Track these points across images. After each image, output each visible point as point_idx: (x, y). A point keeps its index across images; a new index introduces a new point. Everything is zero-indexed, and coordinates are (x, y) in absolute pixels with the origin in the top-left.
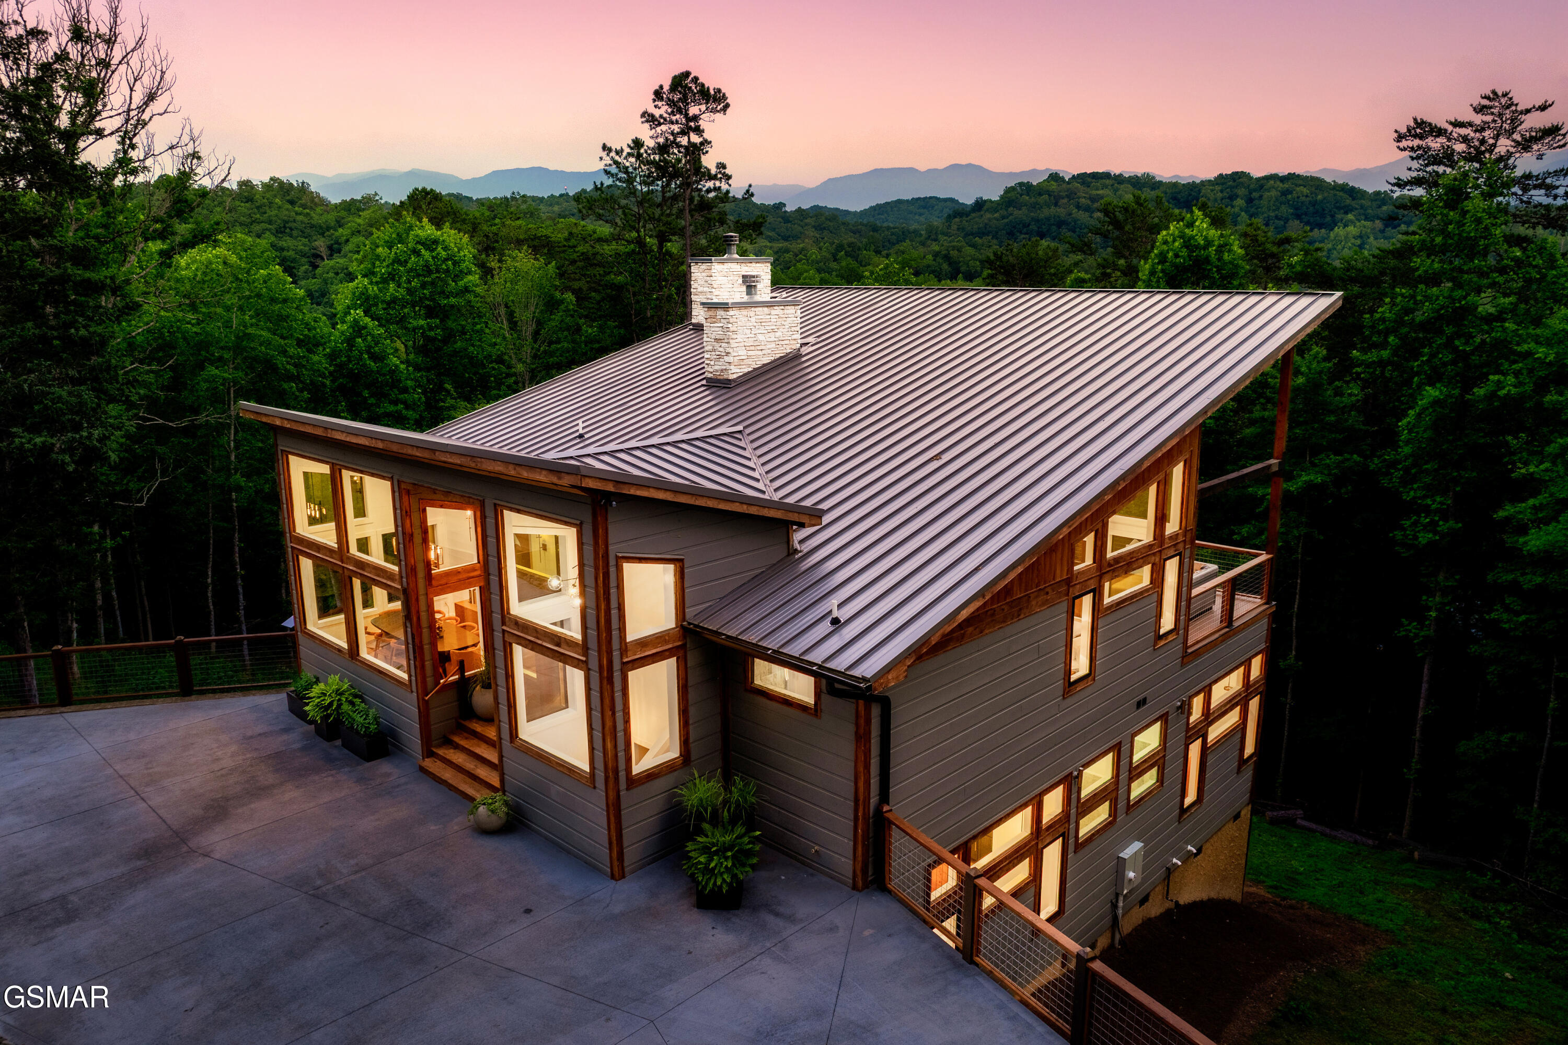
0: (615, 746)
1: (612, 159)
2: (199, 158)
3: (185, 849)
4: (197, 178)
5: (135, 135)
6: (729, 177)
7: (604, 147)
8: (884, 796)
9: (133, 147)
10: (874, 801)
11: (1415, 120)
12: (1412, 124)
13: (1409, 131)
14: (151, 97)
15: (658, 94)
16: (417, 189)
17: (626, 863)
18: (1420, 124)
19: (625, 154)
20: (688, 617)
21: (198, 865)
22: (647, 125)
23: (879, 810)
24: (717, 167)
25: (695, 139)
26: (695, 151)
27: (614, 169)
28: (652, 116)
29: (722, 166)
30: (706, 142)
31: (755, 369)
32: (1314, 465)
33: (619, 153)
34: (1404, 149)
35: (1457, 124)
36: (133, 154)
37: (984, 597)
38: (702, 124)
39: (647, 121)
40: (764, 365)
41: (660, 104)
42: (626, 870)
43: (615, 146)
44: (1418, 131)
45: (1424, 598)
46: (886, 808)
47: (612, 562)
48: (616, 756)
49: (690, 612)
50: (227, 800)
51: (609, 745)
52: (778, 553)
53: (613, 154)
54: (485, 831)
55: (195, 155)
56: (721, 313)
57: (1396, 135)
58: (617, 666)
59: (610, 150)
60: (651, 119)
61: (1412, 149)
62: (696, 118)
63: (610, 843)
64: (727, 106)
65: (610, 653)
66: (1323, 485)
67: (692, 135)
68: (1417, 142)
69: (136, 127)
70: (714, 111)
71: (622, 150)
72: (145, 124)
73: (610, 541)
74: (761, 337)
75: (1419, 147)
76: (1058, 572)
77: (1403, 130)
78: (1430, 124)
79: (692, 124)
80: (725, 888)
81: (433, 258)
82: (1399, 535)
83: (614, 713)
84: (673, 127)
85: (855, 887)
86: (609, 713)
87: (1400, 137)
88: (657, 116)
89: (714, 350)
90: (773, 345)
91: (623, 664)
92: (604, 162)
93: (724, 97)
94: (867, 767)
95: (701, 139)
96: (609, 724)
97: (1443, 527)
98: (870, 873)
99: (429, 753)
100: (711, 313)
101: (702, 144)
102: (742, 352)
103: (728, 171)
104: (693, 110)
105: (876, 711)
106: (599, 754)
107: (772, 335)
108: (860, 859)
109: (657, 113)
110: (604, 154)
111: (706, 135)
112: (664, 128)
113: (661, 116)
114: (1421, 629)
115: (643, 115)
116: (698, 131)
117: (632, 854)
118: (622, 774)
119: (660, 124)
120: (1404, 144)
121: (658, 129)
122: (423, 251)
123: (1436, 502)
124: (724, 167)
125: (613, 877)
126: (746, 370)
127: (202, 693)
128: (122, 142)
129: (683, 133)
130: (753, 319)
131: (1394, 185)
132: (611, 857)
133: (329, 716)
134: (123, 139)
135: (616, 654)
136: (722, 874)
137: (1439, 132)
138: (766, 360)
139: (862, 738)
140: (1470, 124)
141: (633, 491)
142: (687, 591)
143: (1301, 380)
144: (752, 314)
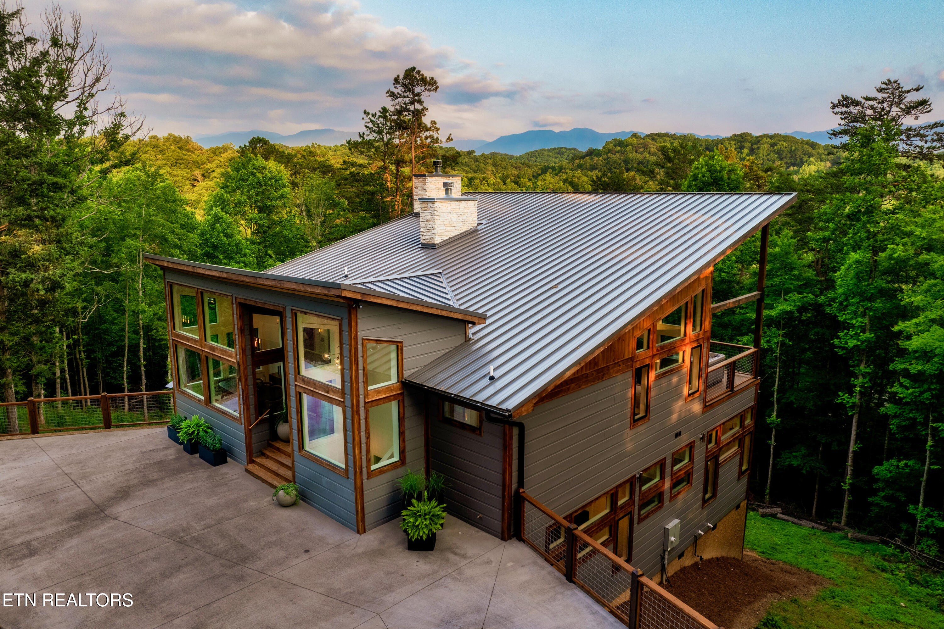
0: (361, 452)
1: (370, 118)
2: (125, 116)
3: (103, 515)
4: (123, 128)
5: (87, 102)
6: (437, 129)
7: (365, 112)
8: (521, 483)
9: (86, 109)
10: (514, 486)
11: (843, 96)
12: (841, 99)
13: (839, 102)
14: (97, 80)
15: (396, 80)
16: (254, 138)
17: (366, 524)
18: (846, 98)
19: (377, 116)
20: (405, 376)
21: (110, 525)
22: (390, 98)
23: (517, 491)
24: (431, 123)
25: (418, 107)
26: (418, 114)
27: (370, 125)
28: (393, 93)
29: (434, 123)
30: (425, 109)
31: (450, 238)
32: (786, 300)
33: (373, 115)
34: (836, 114)
35: (867, 99)
36: (86, 113)
37: (580, 364)
38: (422, 98)
39: (390, 96)
40: (456, 236)
41: (398, 86)
42: (366, 528)
43: (372, 111)
44: (845, 102)
45: (852, 379)
46: (521, 490)
47: (360, 342)
48: (361, 458)
49: (406, 374)
50: (129, 487)
51: (357, 452)
52: (458, 340)
53: (370, 116)
54: (283, 506)
55: (122, 115)
56: (430, 204)
57: (832, 105)
58: (362, 404)
59: (368, 114)
60: (393, 95)
61: (842, 113)
62: (419, 95)
63: (357, 511)
64: (437, 87)
65: (358, 396)
66: (790, 312)
67: (416, 104)
68: (844, 109)
69: (88, 97)
70: (429, 90)
71: (376, 114)
72: (93, 96)
73: (359, 329)
74: (454, 219)
75: (846, 112)
76: (626, 353)
77: (836, 102)
78: (851, 99)
79: (416, 98)
80: (425, 537)
81: (263, 177)
82: (836, 341)
83: (360, 433)
84: (405, 99)
85: (503, 539)
86: (357, 432)
87: (834, 106)
88: (396, 93)
89: (426, 227)
90: (461, 224)
91: (366, 403)
92: (364, 121)
93: (436, 82)
94: (510, 465)
95: (422, 107)
96: (357, 438)
97: (863, 336)
98: (512, 530)
99: (251, 461)
100: (424, 205)
101: (422, 110)
102: (443, 228)
103: (437, 126)
104: (417, 90)
105: (515, 431)
106: (350, 457)
107: (460, 218)
108: (506, 521)
109: (396, 91)
110: (365, 116)
111: (424, 105)
112: (400, 100)
113: (398, 93)
114: (851, 398)
115: (387, 93)
116: (420, 102)
117: (369, 518)
118: (364, 470)
119: (397, 98)
120: (837, 110)
121: (397, 101)
122: (257, 173)
123: (857, 322)
124: (435, 123)
125: (358, 532)
126: (445, 239)
127: (117, 426)
128: (79, 106)
129: (412, 103)
130: (449, 209)
131: (831, 134)
132: (357, 520)
133: (192, 439)
134: (80, 104)
135: (361, 397)
136: (423, 529)
137: (857, 103)
138: (457, 233)
139: (506, 447)
140: (875, 99)
141: (372, 300)
142: (404, 361)
143: (777, 249)
144: (449, 205)
